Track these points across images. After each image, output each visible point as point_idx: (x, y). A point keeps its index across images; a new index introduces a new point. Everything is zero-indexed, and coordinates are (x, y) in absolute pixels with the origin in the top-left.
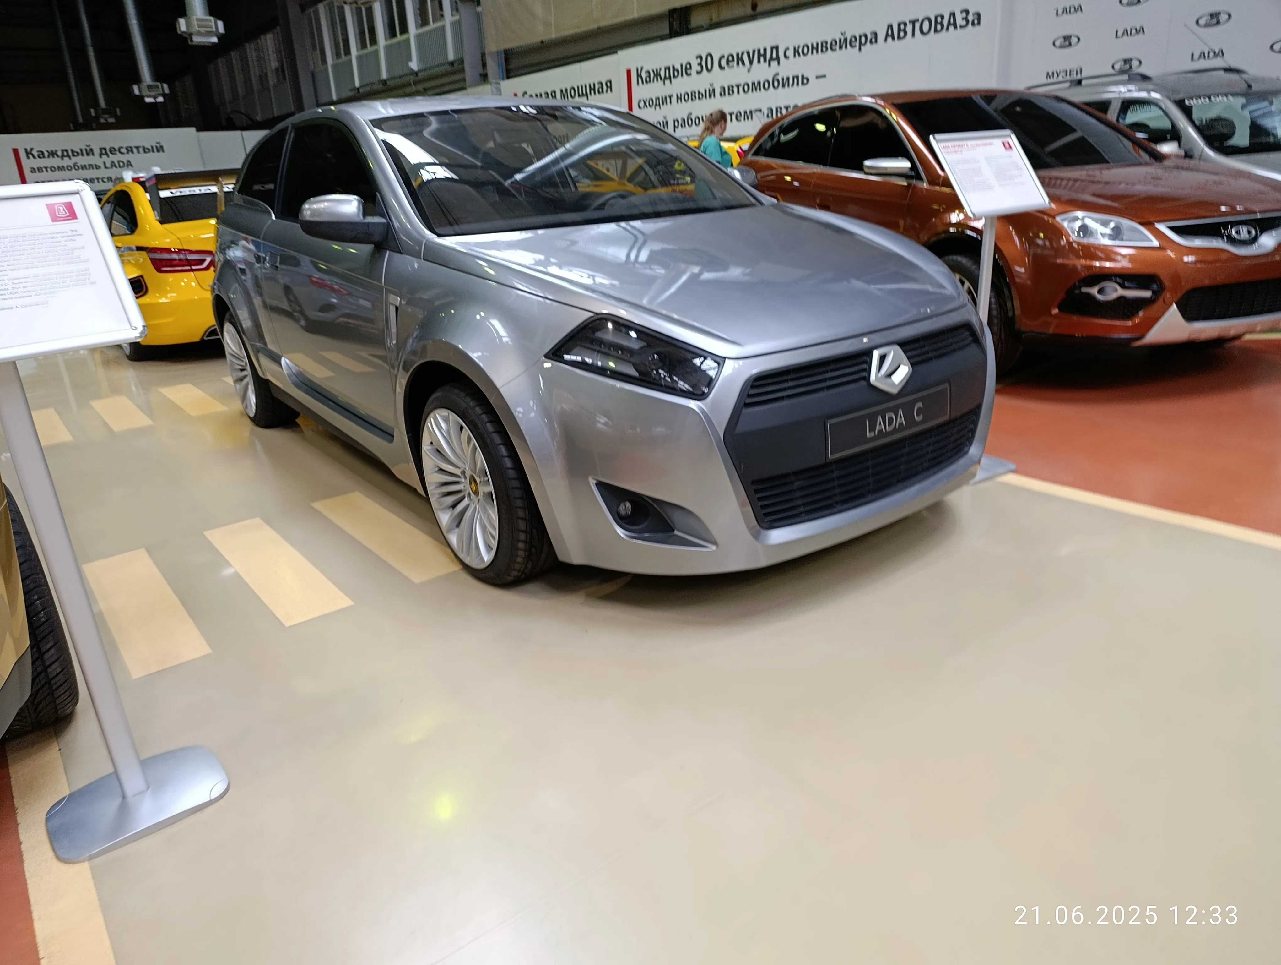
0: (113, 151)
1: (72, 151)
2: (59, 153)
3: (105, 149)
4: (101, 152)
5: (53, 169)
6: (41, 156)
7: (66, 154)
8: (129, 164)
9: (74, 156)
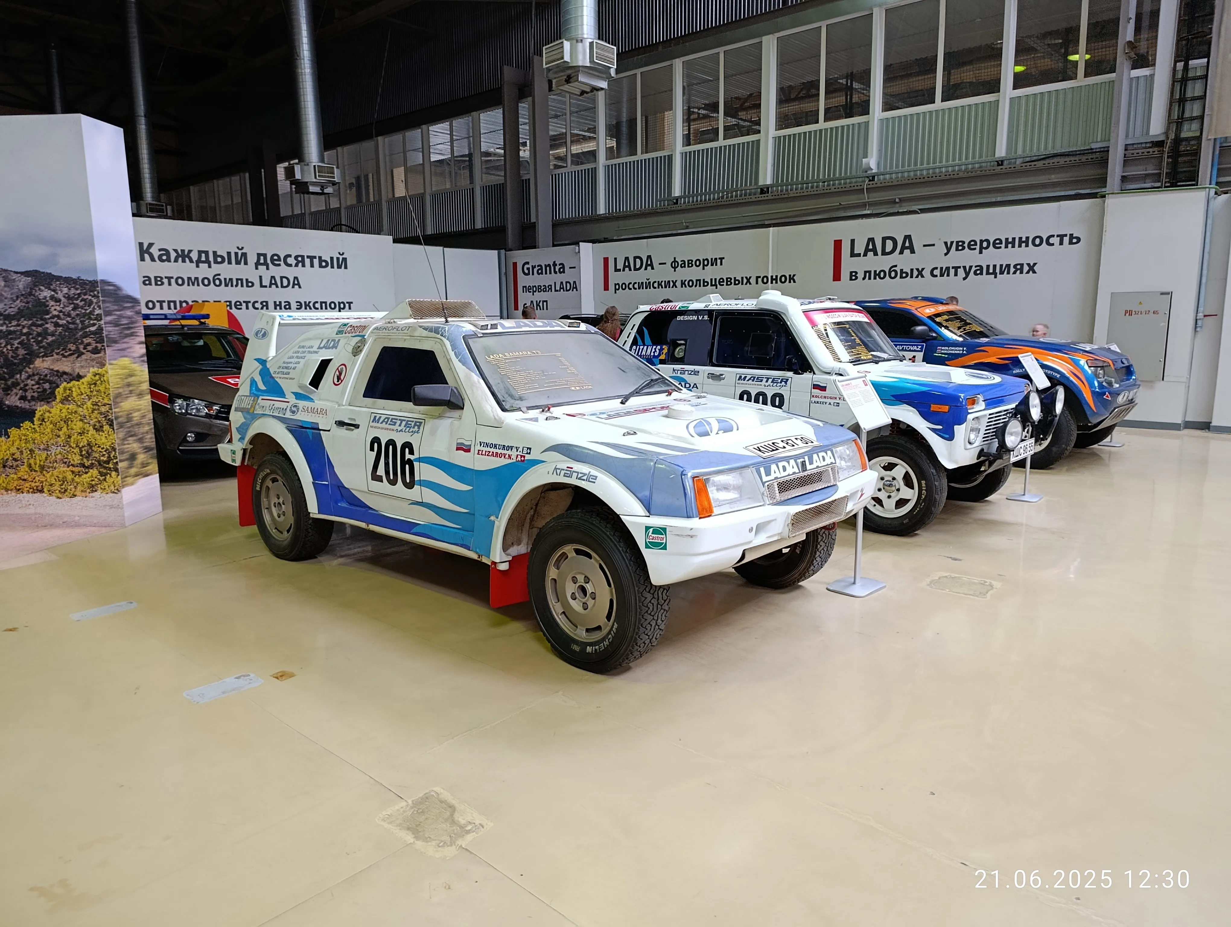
1: (215, 253)
2: (194, 256)
3: (265, 255)
4: (259, 259)
5: (180, 281)
6: (165, 256)
7: (204, 258)
8: (296, 283)
9: (216, 262)
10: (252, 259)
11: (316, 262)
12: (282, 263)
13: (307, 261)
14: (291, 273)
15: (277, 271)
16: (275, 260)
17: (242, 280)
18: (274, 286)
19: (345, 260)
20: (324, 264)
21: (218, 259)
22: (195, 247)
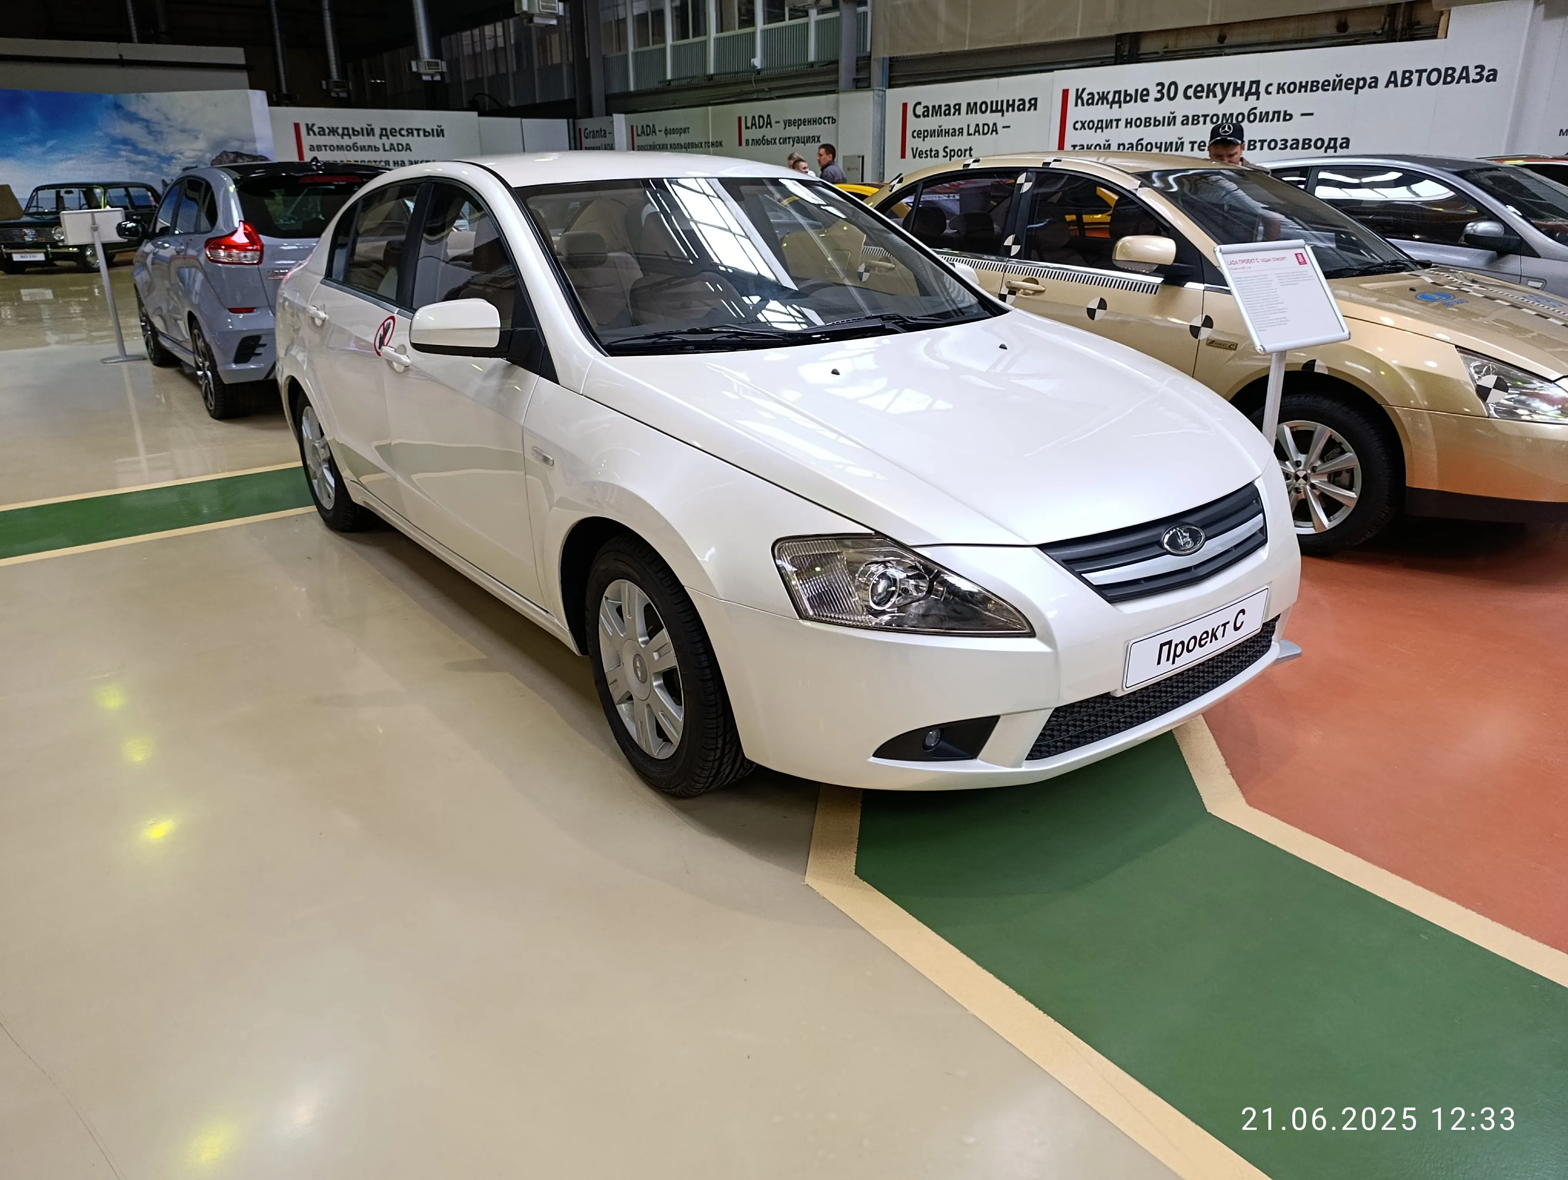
1: (353, 129)
2: (340, 131)
3: (386, 129)
4: (382, 132)
5: (332, 148)
6: (322, 133)
7: (347, 132)
8: (408, 148)
9: (354, 135)
10: (377, 132)
11: (421, 133)
12: (398, 134)
13: (415, 132)
14: (404, 141)
15: (394, 140)
16: (393, 132)
17: (371, 146)
18: (393, 151)
19: (442, 130)
20: (427, 134)
21: (355, 133)
22: (340, 125)
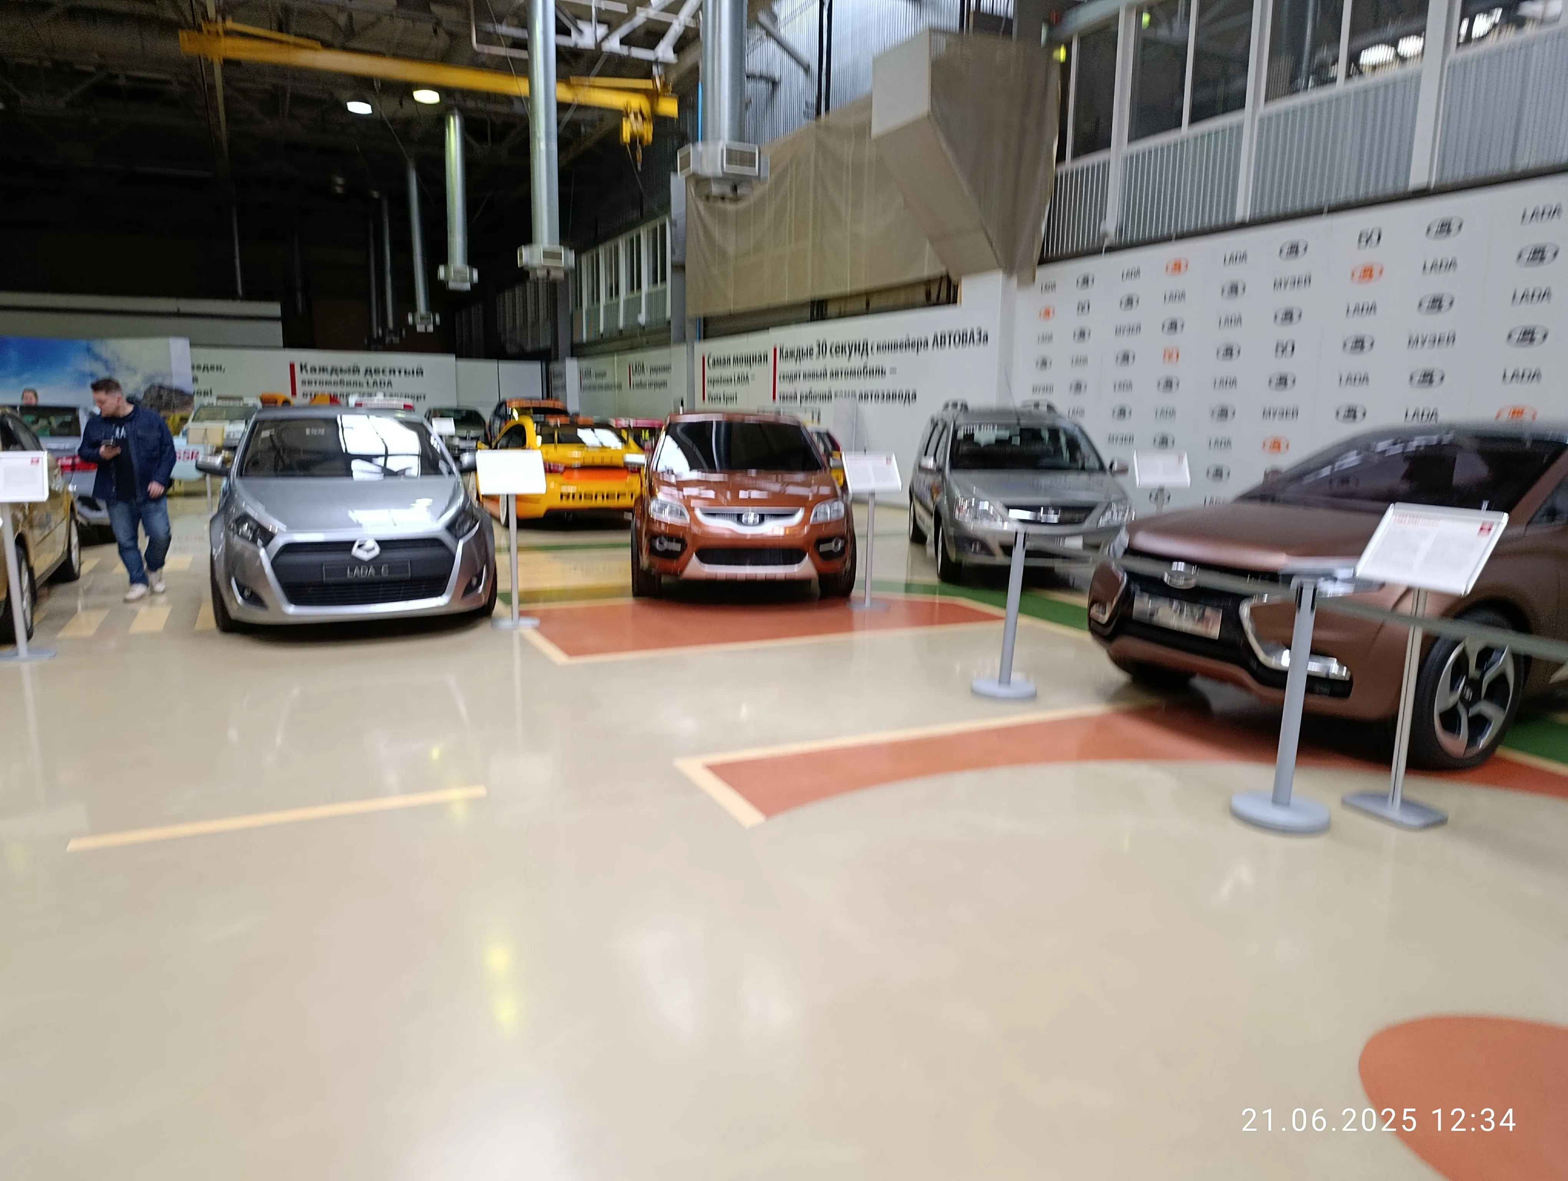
0: (377, 371)
1: (341, 368)
2: (330, 370)
3: (370, 369)
4: (367, 371)
5: (321, 384)
6: (313, 370)
7: (334, 371)
8: (390, 384)
9: (341, 373)
10: (363, 371)
11: (402, 372)
12: (381, 373)
13: (397, 372)
14: (386, 379)
15: (379, 378)
17: (356, 383)
18: (376, 386)
19: (422, 370)
20: (408, 373)
21: (343, 371)
22: (329, 365)
